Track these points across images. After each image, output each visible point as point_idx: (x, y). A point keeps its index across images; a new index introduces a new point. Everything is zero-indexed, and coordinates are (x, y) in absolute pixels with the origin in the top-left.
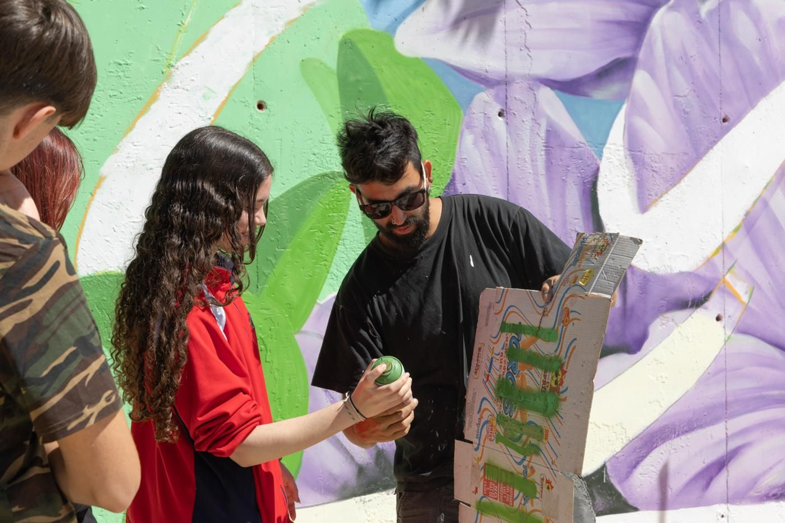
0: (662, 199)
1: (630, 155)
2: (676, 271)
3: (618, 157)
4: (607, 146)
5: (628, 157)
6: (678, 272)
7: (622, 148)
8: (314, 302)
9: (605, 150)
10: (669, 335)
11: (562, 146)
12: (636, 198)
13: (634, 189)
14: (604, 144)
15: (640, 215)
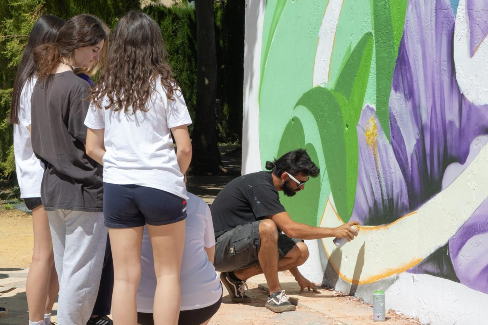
0: (480, 46)
1: (468, 12)
2: (483, 104)
3: (463, 14)
4: (459, 6)
5: (467, 14)
6: (484, 104)
7: (464, 8)
8: (361, 109)
9: (458, 10)
10: (478, 153)
11: (441, 8)
12: (469, 45)
13: (469, 38)
14: (457, 6)
15: (470, 59)
